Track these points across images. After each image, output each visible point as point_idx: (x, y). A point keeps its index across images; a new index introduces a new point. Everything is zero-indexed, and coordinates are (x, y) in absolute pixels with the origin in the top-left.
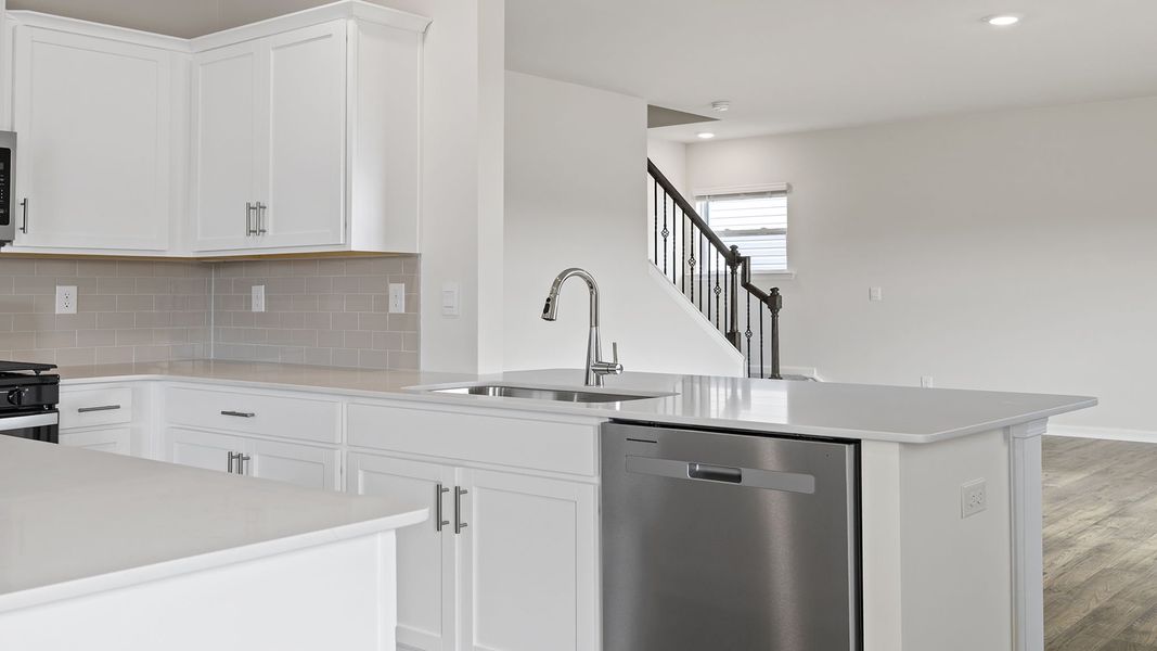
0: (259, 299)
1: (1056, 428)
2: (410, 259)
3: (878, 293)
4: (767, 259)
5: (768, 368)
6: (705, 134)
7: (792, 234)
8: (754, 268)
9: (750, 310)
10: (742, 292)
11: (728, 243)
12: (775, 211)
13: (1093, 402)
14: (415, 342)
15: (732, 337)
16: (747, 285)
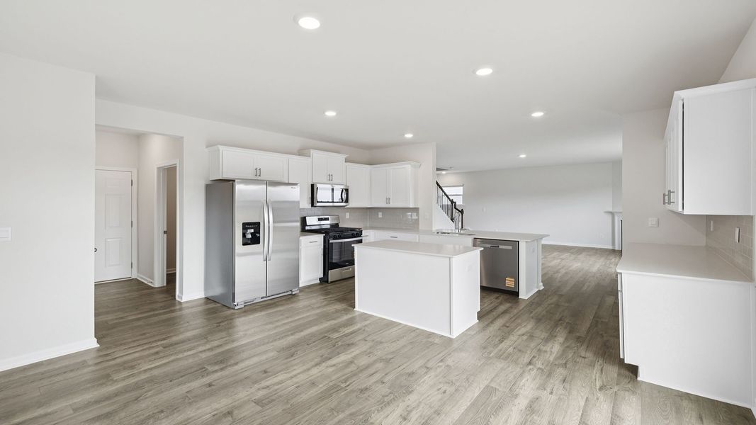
0: (380, 215)
1: (544, 242)
2: (418, 208)
3: (485, 210)
4: (459, 201)
5: (460, 227)
6: (444, 172)
7: (464, 195)
8: (457, 203)
9: (456, 214)
10: (454, 210)
11: (451, 198)
12: (460, 190)
13: (548, 236)
14: (418, 224)
15: (452, 220)
16: (455, 208)
